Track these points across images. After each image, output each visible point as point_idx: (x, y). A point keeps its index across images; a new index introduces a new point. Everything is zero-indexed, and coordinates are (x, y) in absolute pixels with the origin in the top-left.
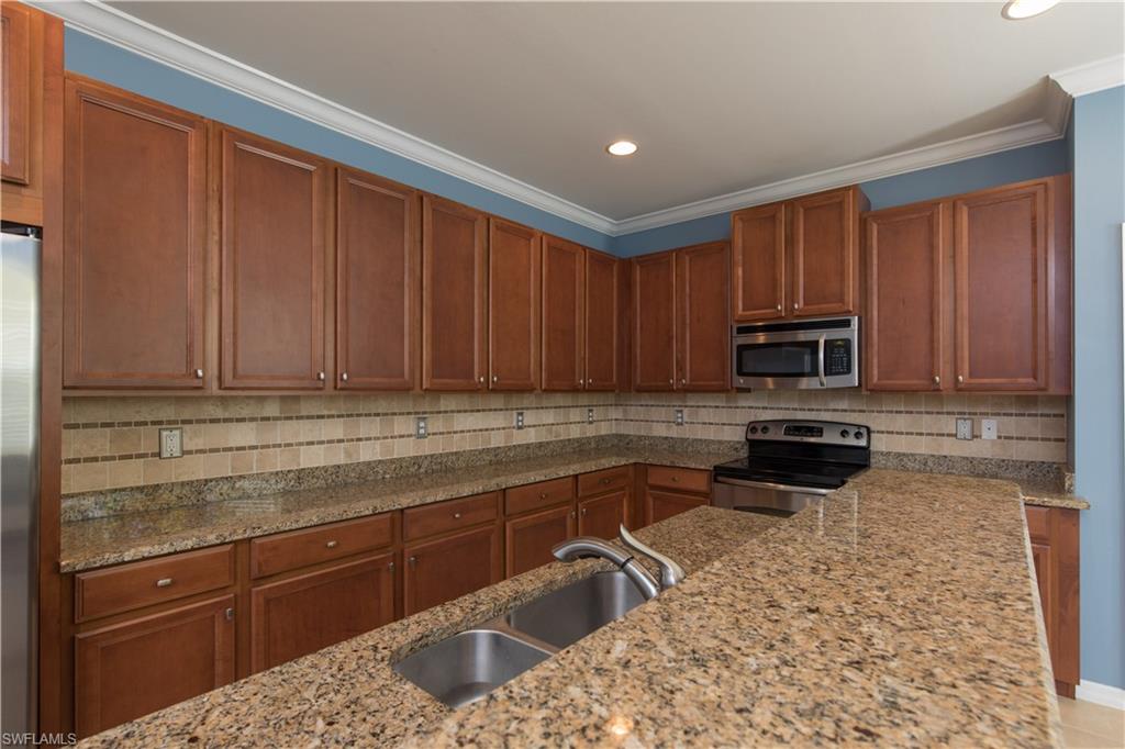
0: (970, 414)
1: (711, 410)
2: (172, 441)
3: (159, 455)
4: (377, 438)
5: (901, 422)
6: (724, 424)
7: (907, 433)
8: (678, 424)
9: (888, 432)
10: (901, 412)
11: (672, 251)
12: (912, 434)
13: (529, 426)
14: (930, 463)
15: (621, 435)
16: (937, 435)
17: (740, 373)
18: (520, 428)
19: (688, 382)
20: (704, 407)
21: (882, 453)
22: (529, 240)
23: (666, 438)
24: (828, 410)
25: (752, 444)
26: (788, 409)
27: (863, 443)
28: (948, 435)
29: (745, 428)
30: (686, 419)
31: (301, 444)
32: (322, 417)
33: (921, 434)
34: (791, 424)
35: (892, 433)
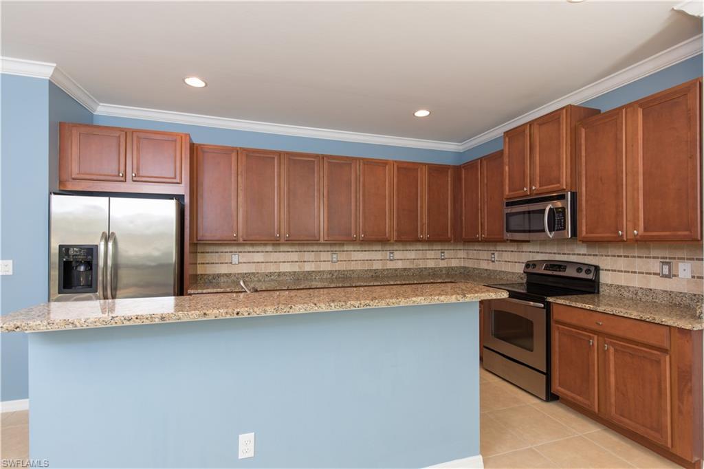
0: (670, 258)
1: (509, 253)
2: (235, 259)
3: (231, 263)
4: (312, 261)
5: (621, 263)
6: (516, 262)
7: (625, 272)
8: (493, 261)
9: (612, 270)
10: (621, 256)
11: (478, 159)
12: (629, 272)
13: (398, 260)
14: (640, 294)
15: (465, 267)
16: (647, 273)
17: (508, 231)
18: (391, 260)
19: (486, 236)
20: (506, 251)
21: (607, 285)
22: (385, 167)
23: (486, 270)
24: (574, 254)
25: (528, 274)
26: (551, 253)
27: (590, 276)
28: (655, 274)
29: (524, 265)
30: (496, 259)
31: (280, 262)
32: (289, 252)
33: (635, 272)
34: (549, 263)
35: (615, 271)
